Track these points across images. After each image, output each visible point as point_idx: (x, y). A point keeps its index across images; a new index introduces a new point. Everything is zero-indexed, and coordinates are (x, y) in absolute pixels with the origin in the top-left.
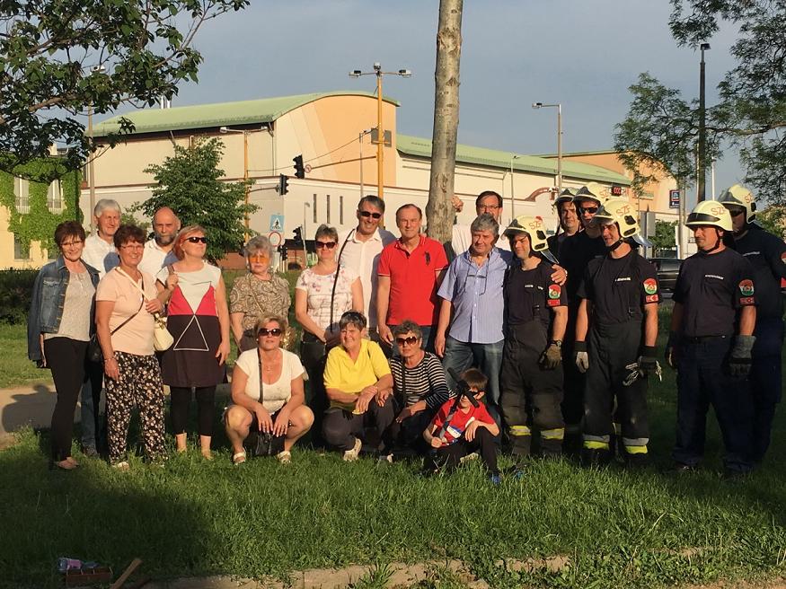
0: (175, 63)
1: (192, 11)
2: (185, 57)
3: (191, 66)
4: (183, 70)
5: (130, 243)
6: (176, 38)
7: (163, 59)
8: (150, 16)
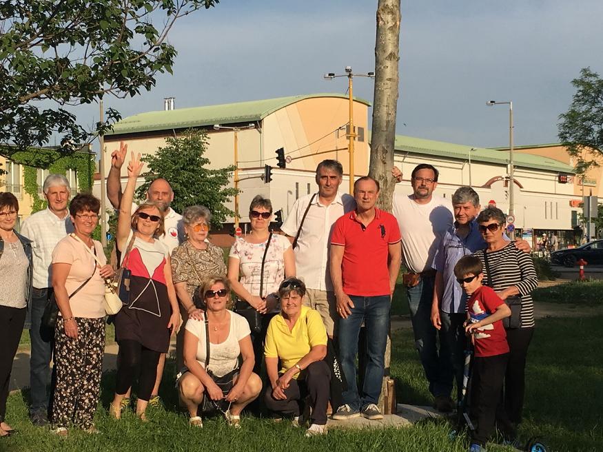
0: (152, 57)
1: (167, 9)
2: (161, 51)
3: (166, 60)
4: (159, 63)
5: (85, 213)
6: (153, 33)
7: (140, 53)
8: (128, 14)
